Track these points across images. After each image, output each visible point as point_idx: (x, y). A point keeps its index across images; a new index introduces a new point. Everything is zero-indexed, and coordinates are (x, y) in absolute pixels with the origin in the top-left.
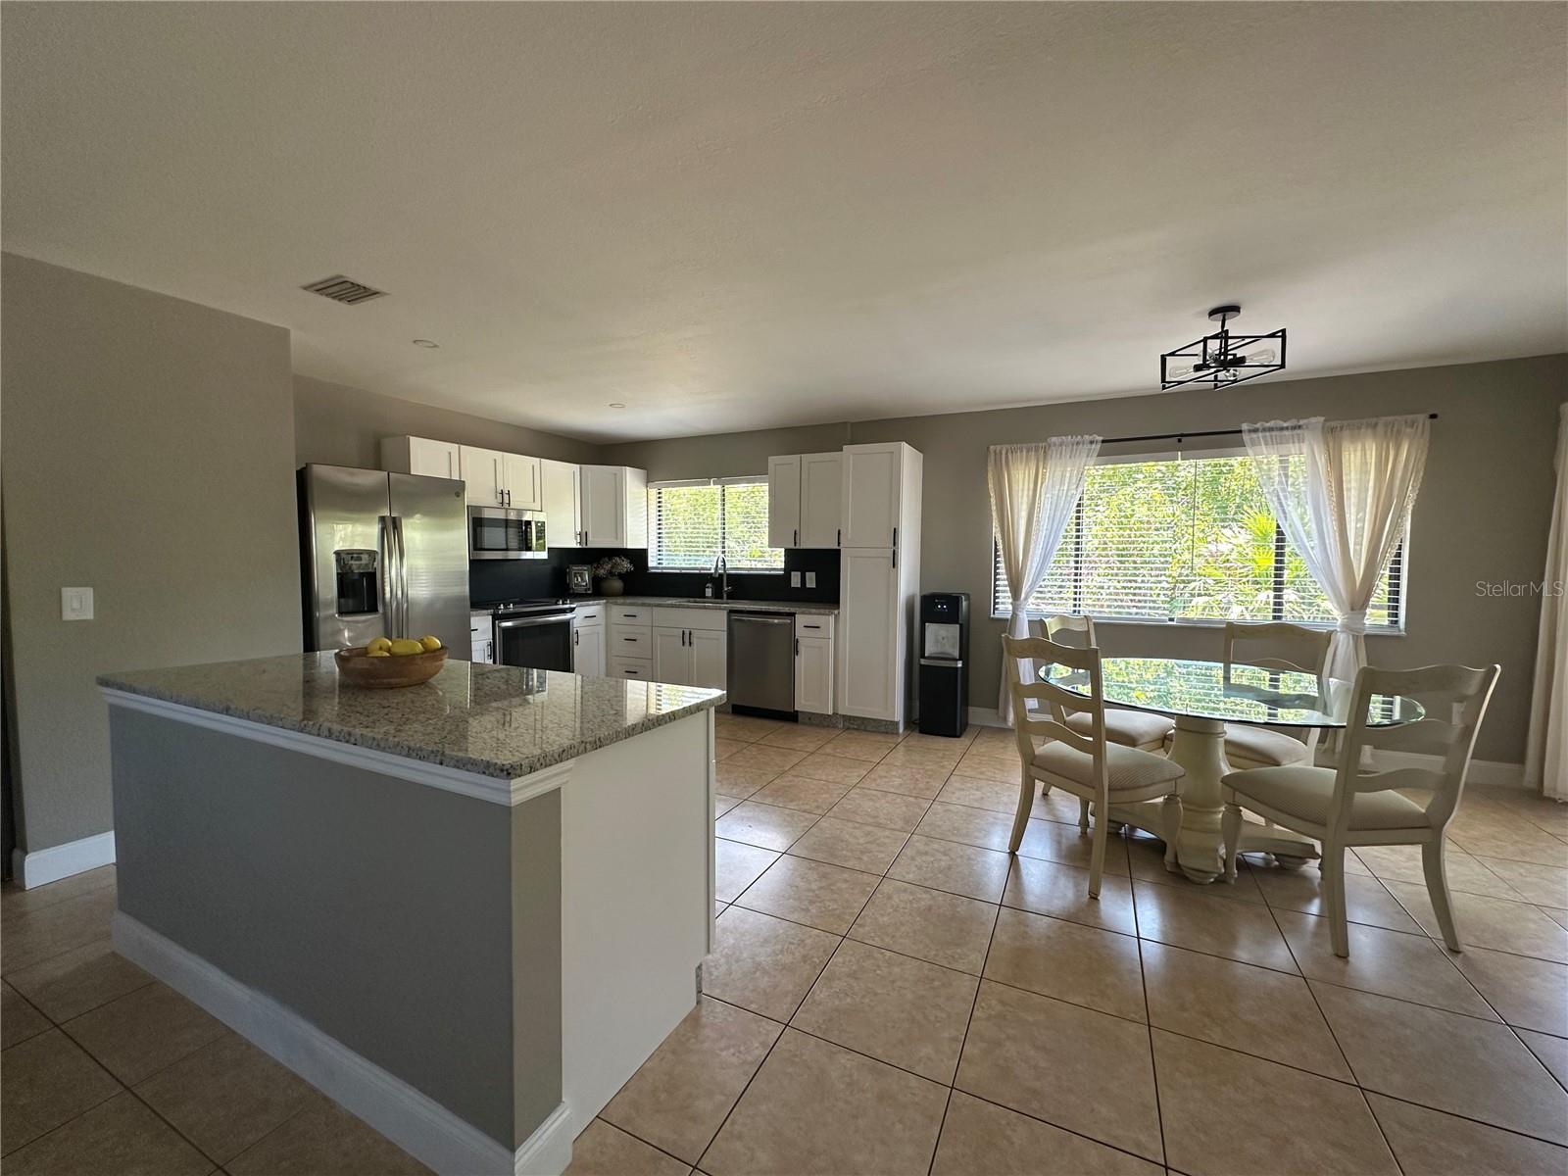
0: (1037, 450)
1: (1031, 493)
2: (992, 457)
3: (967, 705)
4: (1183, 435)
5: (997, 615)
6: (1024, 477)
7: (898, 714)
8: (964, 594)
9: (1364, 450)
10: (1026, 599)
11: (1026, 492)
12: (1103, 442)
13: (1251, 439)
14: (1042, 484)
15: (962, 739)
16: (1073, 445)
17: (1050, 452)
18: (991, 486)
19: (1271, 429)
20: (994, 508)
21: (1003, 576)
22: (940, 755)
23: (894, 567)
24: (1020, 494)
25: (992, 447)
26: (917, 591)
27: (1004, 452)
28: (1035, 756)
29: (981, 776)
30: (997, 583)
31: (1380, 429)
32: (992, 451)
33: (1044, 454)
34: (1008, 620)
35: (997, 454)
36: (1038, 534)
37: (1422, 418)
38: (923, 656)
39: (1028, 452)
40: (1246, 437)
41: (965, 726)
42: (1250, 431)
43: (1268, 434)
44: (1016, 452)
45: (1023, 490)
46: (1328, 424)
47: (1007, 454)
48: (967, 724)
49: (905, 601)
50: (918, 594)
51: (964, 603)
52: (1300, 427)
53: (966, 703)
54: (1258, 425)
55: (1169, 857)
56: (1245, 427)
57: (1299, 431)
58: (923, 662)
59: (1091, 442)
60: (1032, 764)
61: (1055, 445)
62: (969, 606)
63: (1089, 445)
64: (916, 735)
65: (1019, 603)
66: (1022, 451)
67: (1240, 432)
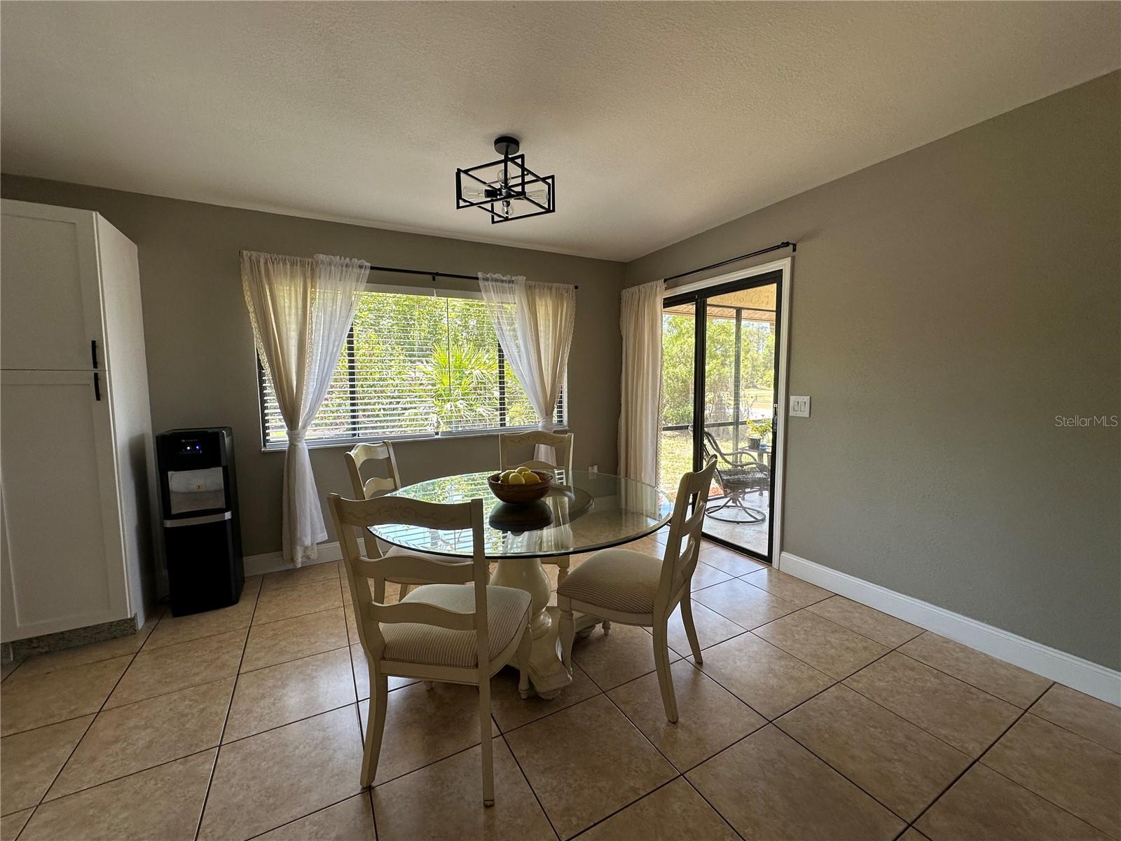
0: (303, 265)
1: (300, 312)
2: (247, 265)
3: (241, 556)
4: (438, 274)
5: (269, 448)
6: (290, 294)
7: (133, 603)
8: (224, 428)
9: (546, 301)
10: (304, 427)
11: (293, 311)
12: (372, 268)
13: (485, 285)
14: (312, 304)
15: (241, 604)
16: (342, 266)
17: (318, 270)
18: (248, 298)
19: (496, 280)
20: (254, 325)
21: (272, 403)
22: (214, 645)
23: (98, 398)
24: (287, 312)
25: (245, 252)
26: (146, 428)
27: (262, 261)
28: (385, 647)
29: (283, 659)
30: (266, 411)
31: (554, 290)
32: (246, 258)
33: (311, 273)
34: (283, 452)
35: (255, 264)
36: (312, 357)
37: (572, 287)
38: (167, 514)
39: (292, 265)
40: (481, 283)
41: (241, 581)
42: (484, 279)
43: (494, 284)
44: (278, 263)
45: (290, 307)
46: (527, 282)
47: (266, 263)
48: (244, 578)
49: (127, 450)
50: (150, 432)
51: (227, 440)
52: (513, 282)
53: (240, 555)
54: (488, 276)
55: (523, 686)
56: (480, 275)
57: (511, 285)
58: (169, 524)
59: (361, 267)
60: (383, 658)
61: (322, 263)
62: (232, 440)
63: (359, 269)
64: (169, 621)
65: (296, 432)
66: (284, 263)
67: (477, 279)
